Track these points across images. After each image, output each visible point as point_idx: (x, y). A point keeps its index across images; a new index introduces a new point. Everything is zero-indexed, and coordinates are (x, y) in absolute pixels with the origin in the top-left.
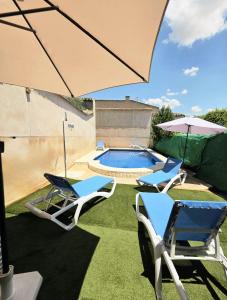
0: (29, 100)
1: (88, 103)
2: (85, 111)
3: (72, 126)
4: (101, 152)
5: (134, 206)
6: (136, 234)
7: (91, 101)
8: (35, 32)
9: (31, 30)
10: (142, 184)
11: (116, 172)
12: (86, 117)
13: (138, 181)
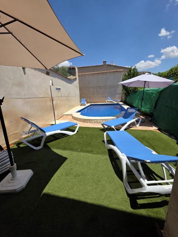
0: (25, 74)
1: (71, 71)
2: (69, 77)
3: (59, 89)
4: (83, 107)
5: (104, 141)
6: (108, 157)
7: (74, 69)
8: (12, 34)
9: (10, 33)
10: (106, 127)
11: (90, 120)
12: (71, 81)
13: (103, 125)
